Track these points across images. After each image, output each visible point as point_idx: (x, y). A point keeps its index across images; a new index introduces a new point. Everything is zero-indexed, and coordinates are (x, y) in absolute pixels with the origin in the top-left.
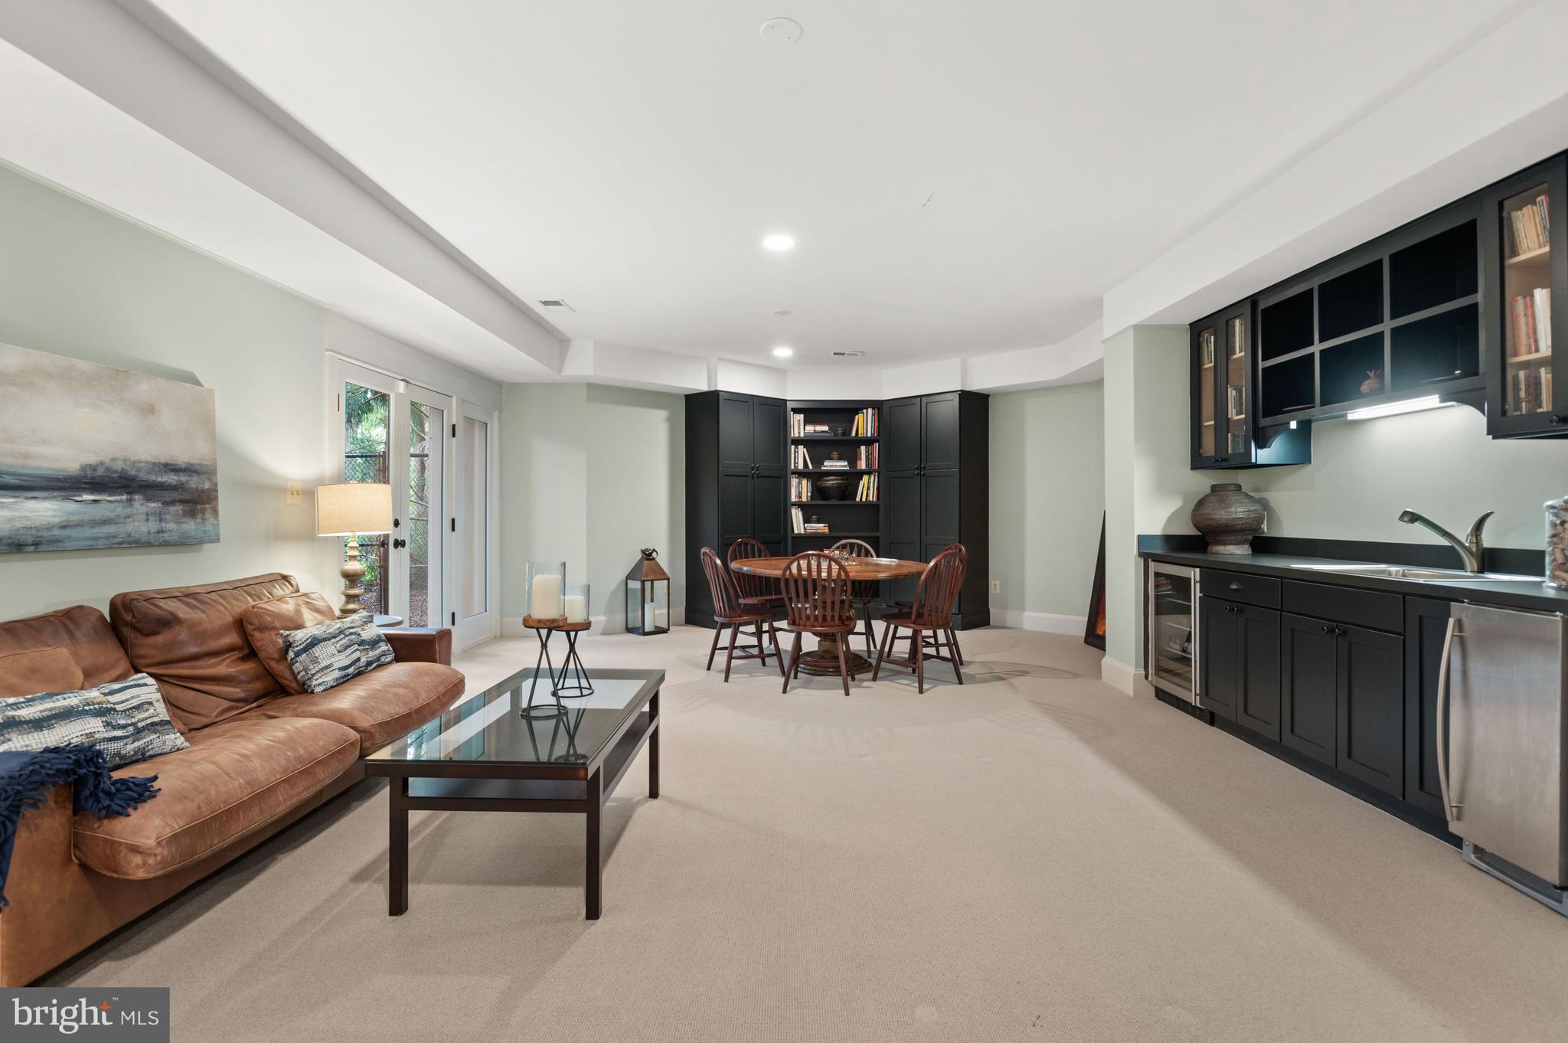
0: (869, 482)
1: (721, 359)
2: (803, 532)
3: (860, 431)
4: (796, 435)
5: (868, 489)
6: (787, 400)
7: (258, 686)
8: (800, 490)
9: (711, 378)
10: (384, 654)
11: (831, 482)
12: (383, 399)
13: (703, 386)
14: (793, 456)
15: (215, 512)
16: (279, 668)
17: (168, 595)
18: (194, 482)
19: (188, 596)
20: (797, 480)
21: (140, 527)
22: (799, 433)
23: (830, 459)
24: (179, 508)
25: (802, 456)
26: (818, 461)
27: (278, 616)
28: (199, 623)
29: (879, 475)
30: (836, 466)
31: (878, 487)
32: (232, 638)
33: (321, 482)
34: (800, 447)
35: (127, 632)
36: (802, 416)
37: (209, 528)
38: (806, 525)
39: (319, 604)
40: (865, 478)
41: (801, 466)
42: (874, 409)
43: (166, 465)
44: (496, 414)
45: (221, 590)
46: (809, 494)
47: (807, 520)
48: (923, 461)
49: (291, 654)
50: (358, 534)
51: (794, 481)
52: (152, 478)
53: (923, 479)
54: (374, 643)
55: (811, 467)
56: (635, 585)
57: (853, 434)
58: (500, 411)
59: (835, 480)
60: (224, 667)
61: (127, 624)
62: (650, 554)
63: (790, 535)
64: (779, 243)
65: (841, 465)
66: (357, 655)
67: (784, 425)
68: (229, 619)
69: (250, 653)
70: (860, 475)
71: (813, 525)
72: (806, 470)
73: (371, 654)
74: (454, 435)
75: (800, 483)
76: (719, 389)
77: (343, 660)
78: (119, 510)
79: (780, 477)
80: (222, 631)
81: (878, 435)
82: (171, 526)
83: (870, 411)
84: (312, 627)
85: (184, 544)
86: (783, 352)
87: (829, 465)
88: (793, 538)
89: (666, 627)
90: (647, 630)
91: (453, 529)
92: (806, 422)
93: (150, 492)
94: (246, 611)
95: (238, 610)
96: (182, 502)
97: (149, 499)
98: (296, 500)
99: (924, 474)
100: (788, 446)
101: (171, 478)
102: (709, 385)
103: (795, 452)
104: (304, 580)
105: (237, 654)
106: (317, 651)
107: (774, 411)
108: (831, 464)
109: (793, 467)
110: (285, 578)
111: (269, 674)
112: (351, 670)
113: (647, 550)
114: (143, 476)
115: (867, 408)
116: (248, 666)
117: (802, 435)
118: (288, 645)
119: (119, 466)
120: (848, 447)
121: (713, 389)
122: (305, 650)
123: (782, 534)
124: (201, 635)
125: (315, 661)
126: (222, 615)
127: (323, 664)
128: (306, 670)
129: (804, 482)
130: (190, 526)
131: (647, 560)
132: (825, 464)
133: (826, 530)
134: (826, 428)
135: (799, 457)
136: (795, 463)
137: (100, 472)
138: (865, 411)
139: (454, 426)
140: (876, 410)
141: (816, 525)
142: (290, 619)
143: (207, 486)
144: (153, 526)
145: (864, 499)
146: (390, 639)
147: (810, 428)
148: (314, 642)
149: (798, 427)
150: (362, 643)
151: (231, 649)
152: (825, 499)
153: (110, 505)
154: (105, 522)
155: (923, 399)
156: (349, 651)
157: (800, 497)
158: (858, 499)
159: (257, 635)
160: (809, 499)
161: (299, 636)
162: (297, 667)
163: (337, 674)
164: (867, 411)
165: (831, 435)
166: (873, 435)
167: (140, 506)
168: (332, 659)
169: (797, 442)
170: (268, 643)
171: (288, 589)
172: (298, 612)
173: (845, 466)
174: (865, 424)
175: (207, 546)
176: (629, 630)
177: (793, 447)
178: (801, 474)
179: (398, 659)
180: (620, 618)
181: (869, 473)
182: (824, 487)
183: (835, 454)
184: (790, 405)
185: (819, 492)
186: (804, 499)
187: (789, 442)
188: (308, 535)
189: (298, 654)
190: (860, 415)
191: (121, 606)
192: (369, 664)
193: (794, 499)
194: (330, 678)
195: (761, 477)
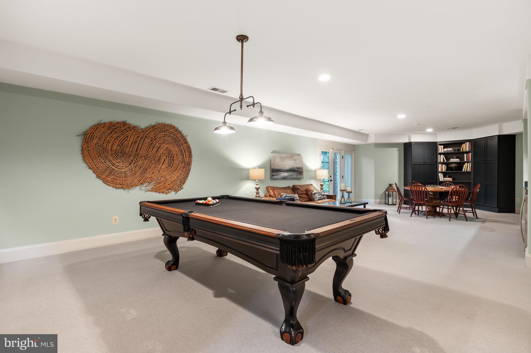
0: (468, 165)
1: (412, 133)
2: (443, 180)
3: (464, 149)
4: (441, 152)
5: (467, 167)
6: (437, 142)
7: (308, 199)
8: (442, 168)
9: (409, 139)
10: (325, 197)
11: (453, 165)
12: (328, 153)
13: (407, 141)
14: (439, 158)
15: (303, 174)
16: (311, 197)
17: (298, 185)
18: (300, 170)
19: (300, 186)
20: (441, 165)
21: (295, 176)
22: (442, 151)
23: (453, 158)
24: (299, 174)
25: (443, 158)
26: (448, 159)
27: (311, 190)
28: (301, 190)
29: (471, 163)
30: (455, 161)
31: (471, 167)
32: (305, 192)
33: (317, 169)
34: (441, 155)
35: (294, 190)
36: (443, 146)
37: (302, 177)
38: (444, 178)
39: (316, 189)
40: (466, 164)
41: (442, 161)
42: (469, 142)
43: (297, 168)
44: (353, 152)
45: (303, 185)
46: (445, 169)
47: (445, 176)
48: (486, 158)
49: (312, 195)
50: (323, 178)
51: (440, 165)
52: (296, 169)
53: (486, 164)
54: (324, 195)
55: (446, 161)
56: (387, 193)
57: (461, 150)
58: (354, 151)
59: (454, 165)
60: (304, 196)
61: (294, 189)
62: (391, 185)
63: (438, 181)
64: (402, 116)
65: (457, 160)
66: (321, 196)
67: (437, 149)
68: (305, 189)
69: (307, 195)
70: (464, 163)
71: (446, 178)
72: (444, 162)
73: (323, 197)
74: (343, 158)
75: (442, 166)
76: (411, 141)
77: (319, 197)
78: (293, 174)
79: (434, 164)
80: (304, 191)
81: (471, 150)
82: (298, 176)
83: (468, 143)
84: (315, 191)
85: (299, 179)
86: (430, 130)
87: (452, 160)
88: (439, 182)
89: (395, 204)
90: (390, 204)
91: (343, 178)
92: (444, 148)
93: (296, 172)
94: (307, 189)
95: (306, 188)
96: (299, 173)
97: (296, 173)
98: (314, 172)
99: (486, 163)
100: (438, 156)
101: (298, 170)
102: (409, 140)
103: (440, 157)
104: (315, 185)
105: (306, 195)
106: (316, 195)
107: (433, 146)
108: (453, 160)
109: (439, 161)
110: (312, 185)
111: (310, 198)
112: (320, 198)
113: (390, 184)
114: (295, 169)
115: (467, 142)
116: (307, 196)
117: (443, 152)
118: (312, 194)
119: (293, 168)
120: (459, 154)
121: (410, 142)
122: (314, 195)
123: (435, 181)
124: (302, 191)
125: (315, 196)
126: (304, 189)
127: (316, 197)
128: (314, 197)
129: (444, 166)
130: (300, 176)
131: (390, 186)
132: (451, 160)
133: (451, 180)
134: (451, 149)
135: (441, 158)
136: (440, 160)
137: (291, 169)
138: (466, 143)
139: (343, 156)
140: (470, 142)
141: (448, 178)
142: (312, 190)
143: (302, 170)
144: (296, 176)
145: (466, 170)
146: (326, 195)
147: (445, 150)
148: (315, 194)
149: (441, 149)
150: (322, 195)
151: (305, 194)
152: (452, 171)
153: (291, 173)
154: (291, 176)
155: (486, 138)
156: (320, 196)
157: (442, 170)
158: (463, 170)
159: (308, 192)
160: (445, 170)
161: (313, 192)
162: (313, 197)
163: (318, 199)
164: (467, 143)
165: (453, 151)
166: (469, 150)
167: (295, 174)
168: (317, 196)
169: (440, 154)
170: (310, 193)
171: (312, 186)
172: (313, 189)
173: (458, 161)
174: (466, 147)
175: (302, 179)
176: (386, 204)
177: (439, 155)
178: (442, 163)
179: (328, 198)
180: (383, 201)
181: (468, 162)
182: (451, 167)
183: (455, 157)
184: (438, 143)
185: (448, 168)
186: (444, 171)
187: (438, 154)
188: (315, 178)
189: (313, 195)
190: (464, 145)
191: (294, 186)
192: (323, 198)
193: (440, 170)
194: (317, 199)
195: (427, 164)
